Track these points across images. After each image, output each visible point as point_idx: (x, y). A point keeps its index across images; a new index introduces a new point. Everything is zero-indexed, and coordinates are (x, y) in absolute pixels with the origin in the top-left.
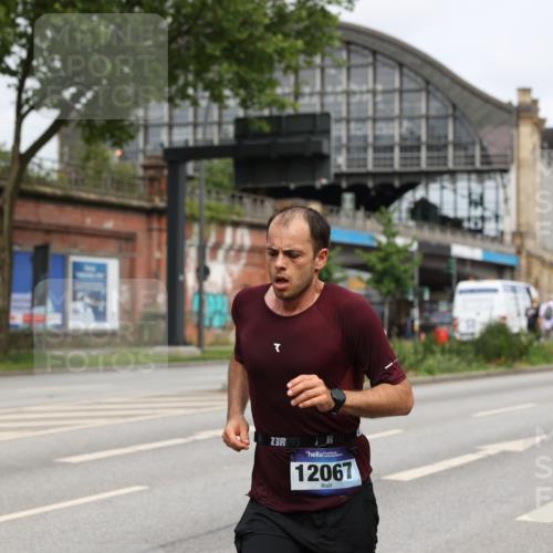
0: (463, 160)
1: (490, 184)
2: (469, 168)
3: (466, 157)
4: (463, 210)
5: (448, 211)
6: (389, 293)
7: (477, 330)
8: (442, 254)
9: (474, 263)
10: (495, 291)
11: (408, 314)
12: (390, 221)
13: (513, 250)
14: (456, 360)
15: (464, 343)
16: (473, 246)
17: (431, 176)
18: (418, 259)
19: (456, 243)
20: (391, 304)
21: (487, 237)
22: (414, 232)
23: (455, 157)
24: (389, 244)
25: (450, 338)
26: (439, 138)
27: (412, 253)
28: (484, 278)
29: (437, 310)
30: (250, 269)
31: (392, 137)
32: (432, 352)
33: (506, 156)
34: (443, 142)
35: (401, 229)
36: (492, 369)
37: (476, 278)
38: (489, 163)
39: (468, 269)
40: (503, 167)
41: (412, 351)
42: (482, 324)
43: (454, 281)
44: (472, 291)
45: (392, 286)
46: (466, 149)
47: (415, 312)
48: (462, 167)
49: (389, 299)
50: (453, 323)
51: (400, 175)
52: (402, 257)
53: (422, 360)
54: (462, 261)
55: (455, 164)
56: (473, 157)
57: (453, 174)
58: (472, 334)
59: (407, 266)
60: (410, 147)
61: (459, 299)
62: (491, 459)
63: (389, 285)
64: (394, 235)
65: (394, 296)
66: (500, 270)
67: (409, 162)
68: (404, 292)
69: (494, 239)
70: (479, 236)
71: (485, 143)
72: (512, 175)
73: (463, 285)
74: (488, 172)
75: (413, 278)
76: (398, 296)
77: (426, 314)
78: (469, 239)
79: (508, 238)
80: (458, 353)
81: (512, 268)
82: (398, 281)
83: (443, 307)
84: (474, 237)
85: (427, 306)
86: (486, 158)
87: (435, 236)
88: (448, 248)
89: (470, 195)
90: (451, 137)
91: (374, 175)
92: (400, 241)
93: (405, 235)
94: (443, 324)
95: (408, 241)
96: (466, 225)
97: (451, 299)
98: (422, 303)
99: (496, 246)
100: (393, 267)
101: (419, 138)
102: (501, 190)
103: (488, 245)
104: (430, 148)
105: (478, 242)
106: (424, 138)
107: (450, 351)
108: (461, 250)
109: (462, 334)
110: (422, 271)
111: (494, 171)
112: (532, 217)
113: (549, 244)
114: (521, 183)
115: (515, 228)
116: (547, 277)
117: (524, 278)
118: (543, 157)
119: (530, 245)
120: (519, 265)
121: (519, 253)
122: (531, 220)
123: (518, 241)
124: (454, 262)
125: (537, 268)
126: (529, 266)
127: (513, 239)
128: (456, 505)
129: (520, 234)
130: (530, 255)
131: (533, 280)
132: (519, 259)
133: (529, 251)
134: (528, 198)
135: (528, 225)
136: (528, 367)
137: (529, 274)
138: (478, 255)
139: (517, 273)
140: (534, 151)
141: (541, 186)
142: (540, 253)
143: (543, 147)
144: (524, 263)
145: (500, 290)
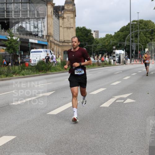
6: (11, 53)
7: (36, 62)
9: (35, 44)
10: (41, 52)
11: (17, 59)
12: (11, 32)
13: (46, 40)
14: (30, 71)
15: (33, 66)
16: (35, 40)
18: (19, 43)
19: (31, 39)
20: (12, 56)
21: (39, 37)
22: (18, 35)
24: (11, 39)
25: (29, 65)
27: (18, 41)
28: (38, 49)
29: (25, 57)
31: (12, 8)
32: (24, 69)
35: (15, 35)
36: (41, 74)
37: (36, 48)
39: (34, 46)
41: (18, 69)
42: (38, 61)
44: (35, 52)
45: (13, 51)
47: (19, 58)
49: (12, 54)
50: (30, 61)
52: (15, 42)
53: (21, 71)
54: (32, 43)
58: (35, 64)
59: (17, 45)
61: (31, 54)
63: (11, 50)
64: (13, 36)
65: (13, 54)
66: (43, 46)
68: (16, 53)
69: (41, 37)
70: (37, 36)
72: (46, 19)
73: (32, 50)
75: (18, 48)
76: (14, 54)
77: (23, 59)
78: (34, 38)
79: (45, 37)
80: (31, 69)
81: (46, 45)
82: (14, 49)
83: (27, 57)
84: (35, 37)
85: (23, 56)
87: (24, 37)
88: (28, 40)
92: (14, 38)
93: (16, 37)
94: (27, 61)
95: (17, 38)
97: (29, 55)
98: (21, 56)
99: (41, 39)
100: (12, 45)
103: (39, 39)
105: (37, 38)
107: (29, 69)
108: (31, 41)
109: (32, 64)
110: (21, 46)
112: (52, 31)
113: (56, 38)
114: (48, 22)
115: (46, 34)
116: (55, 48)
117: (49, 49)
118: (54, 14)
119: (51, 39)
120: (48, 44)
121: (48, 41)
122: (51, 32)
123: (48, 38)
124: (30, 44)
125: (53, 45)
126: (51, 45)
127: (46, 37)
128: (30, 111)
129: (48, 36)
130: (51, 42)
131: (52, 49)
132: (48, 43)
133: (51, 41)
134: (50, 26)
135: (50, 33)
136: (51, 73)
137: (51, 47)
138: (36, 42)
139: (47, 47)
140: (51, 13)
141: (54, 22)
142: (54, 41)
143: (54, 12)
144: (49, 44)
145: (43, 51)
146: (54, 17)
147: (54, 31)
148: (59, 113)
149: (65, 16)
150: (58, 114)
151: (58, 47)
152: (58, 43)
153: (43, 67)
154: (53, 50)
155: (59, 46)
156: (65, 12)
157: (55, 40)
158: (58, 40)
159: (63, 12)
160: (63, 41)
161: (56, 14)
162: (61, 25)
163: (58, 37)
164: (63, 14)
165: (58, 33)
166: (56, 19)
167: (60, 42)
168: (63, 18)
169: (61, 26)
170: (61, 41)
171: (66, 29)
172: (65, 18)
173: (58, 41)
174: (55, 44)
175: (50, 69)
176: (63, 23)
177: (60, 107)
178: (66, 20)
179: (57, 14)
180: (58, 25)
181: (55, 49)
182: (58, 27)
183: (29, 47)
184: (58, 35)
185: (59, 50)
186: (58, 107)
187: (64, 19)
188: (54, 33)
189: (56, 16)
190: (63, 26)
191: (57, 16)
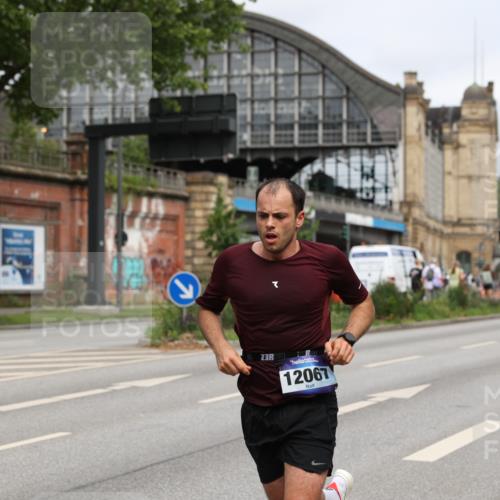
0: (356, 137)
1: (380, 158)
2: (361, 144)
3: (359, 134)
4: (356, 182)
5: (343, 183)
8: (338, 221)
9: (366, 229)
10: (385, 254)
13: (401, 218)
16: (365, 215)
17: (327, 151)
18: (315, 226)
19: (351, 212)
21: (378, 205)
22: (312, 201)
23: (348, 134)
26: (334, 117)
27: (310, 220)
28: (375, 243)
30: (164, 235)
31: (292, 116)
33: (394, 133)
34: (338, 120)
36: (382, 325)
37: (368, 243)
38: (380, 140)
39: (361, 235)
40: (392, 143)
42: (373, 284)
43: (348, 245)
44: (364, 255)
46: (358, 127)
48: (355, 144)
51: (299, 150)
54: (355, 228)
55: (348, 140)
56: (365, 134)
57: (346, 149)
59: (306, 232)
60: (308, 124)
62: (380, 405)
66: (390, 236)
67: (307, 138)
69: (384, 208)
70: (370, 205)
71: (375, 122)
72: (400, 150)
73: (356, 250)
74: (378, 147)
78: (362, 208)
79: (396, 207)
81: (400, 234)
84: (366, 206)
86: (376, 135)
87: (331, 205)
88: (343, 216)
89: (362, 168)
90: (345, 116)
91: (276, 150)
95: (307, 210)
96: (358, 195)
99: (386, 215)
101: (316, 117)
102: (390, 164)
103: (378, 213)
104: (326, 126)
105: (370, 211)
106: (321, 117)
108: (353, 218)
110: (319, 236)
111: (383, 146)
112: (418, 188)
113: (433, 212)
114: (408, 158)
115: (402, 198)
116: (431, 242)
117: (410, 243)
118: (427, 134)
119: (416, 213)
120: (406, 231)
121: (406, 220)
122: (417, 191)
123: (405, 210)
124: (348, 228)
125: (422, 234)
126: (415, 232)
127: (401, 208)
128: (349, 447)
129: (408, 204)
130: (416, 222)
131: (418, 245)
132: (406, 226)
133: (415, 219)
134: (415, 171)
135: (414, 195)
136: (414, 323)
137: (415, 240)
138: (369, 222)
139: (403, 238)
140: (419, 129)
141: (426, 160)
142: (425, 220)
143: (427, 126)
144: (410, 229)
145: (390, 253)
146: (427, 142)
147: (426, 187)
148: (443, 459)
149: (463, 138)
150: (439, 460)
151: (438, 240)
152: (439, 226)
153: (390, 305)
154: (422, 250)
155: (442, 235)
156: (463, 126)
157: (429, 216)
158: (440, 216)
159: (459, 127)
160: (455, 219)
161: (434, 134)
162: (448, 167)
163: (440, 207)
164: (457, 133)
165: (440, 193)
166: (433, 150)
167: (445, 223)
168: (455, 145)
169: (450, 173)
170: (447, 219)
171: (464, 181)
172: (464, 146)
173: (437, 221)
174: (428, 228)
175: (413, 311)
176: (457, 163)
177: (445, 437)
178: (464, 153)
179: (437, 132)
180: (440, 167)
181: (429, 245)
182: (440, 176)
183: (344, 240)
184: (440, 200)
185: (441, 249)
187: (461, 150)
188: (427, 194)
189: (433, 141)
190: (454, 172)
191: (437, 141)
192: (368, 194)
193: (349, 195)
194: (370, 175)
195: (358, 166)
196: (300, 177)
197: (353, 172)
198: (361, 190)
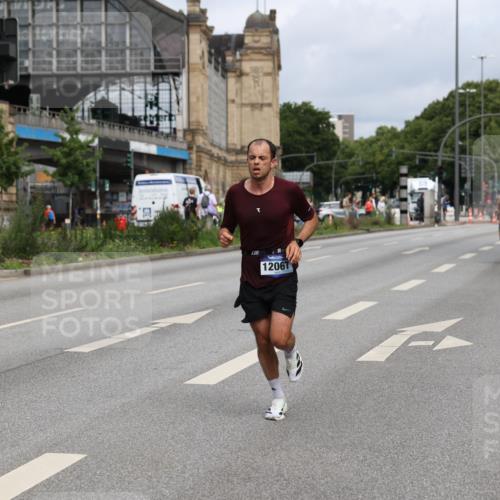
0: (139, 64)
1: (163, 86)
2: (145, 71)
3: (142, 61)
4: (140, 110)
5: (127, 111)
6: (72, 185)
7: (153, 216)
8: (122, 149)
9: (150, 157)
10: (169, 182)
11: (91, 205)
12: (73, 119)
13: (185, 146)
14: (133, 245)
15: (140, 229)
16: (149, 143)
17: (111, 78)
18: (98, 154)
19: (135, 140)
20: (74, 195)
21: (162, 133)
22: (96, 129)
23: (131, 61)
24: (72, 140)
25: (128, 224)
26: (117, 44)
27: (94, 148)
28: (158, 172)
29: (117, 200)
31: (75, 43)
32: (112, 237)
33: (178, 60)
34: (120, 47)
35: (83, 126)
36: (166, 252)
37: (152, 171)
38: (163, 67)
39: (145, 163)
40: (176, 70)
41: (93, 236)
42: (157, 212)
43: (132, 174)
44: (148, 182)
45: (76, 178)
46: (142, 54)
47: (97, 202)
48: (139, 71)
49: (73, 190)
50: (131, 212)
51: (81, 77)
52: (84, 152)
53: (102, 245)
54: (139, 155)
55: (131, 68)
56: (148, 61)
57: (130, 75)
58: (148, 221)
59: (90, 160)
60: (91, 50)
61: (136, 189)
62: (163, 331)
63: (73, 178)
64: (77, 132)
65: (77, 188)
66: (173, 164)
67: (90, 66)
68: (87, 184)
69: (168, 136)
70: (154, 133)
71: (159, 49)
72: (184, 78)
73: (140, 178)
74: (162, 74)
75: (94, 171)
76: (82, 188)
77: (108, 204)
78: (146, 136)
79: (180, 135)
80: (135, 238)
81: (184, 162)
82: (81, 174)
83: (122, 197)
84: (150, 133)
85: (108, 196)
86: (159, 62)
87: (115, 133)
88: (127, 144)
89: (146, 95)
90: (128, 44)
91: (59, 77)
92: (82, 138)
93: (88, 133)
94: (123, 213)
95: (90, 138)
96: (143, 122)
97: (130, 191)
98: (103, 194)
99: (170, 142)
100: (76, 161)
101: (99, 44)
102: (174, 92)
103: (162, 141)
104: (109, 53)
105: (154, 139)
106: (103, 45)
107: (128, 237)
108: (137, 146)
109: (139, 221)
110: (103, 164)
111: (166, 74)
112: (202, 116)
113: (216, 140)
114: (191, 85)
115: (185, 126)
116: (214, 170)
117: (194, 172)
118: (210, 62)
119: (200, 140)
120: (190, 159)
121: (190, 148)
122: (201, 120)
123: (189, 138)
124: (132, 155)
125: (206, 162)
126: (199, 161)
127: (184, 136)
128: (131, 373)
129: (191, 131)
130: (200, 150)
131: (202, 173)
132: (190, 154)
133: (198, 147)
134: (198, 98)
135: (198, 123)
136: (198, 250)
137: (199, 167)
138: (153, 149)
139: (188, 166)
140: (202, 57)
141: (210, 88)
142: (209, 147)
143: (210, 53)
144: (194, 156)
145: (173, 182)
146: (210, 70)
147: (209, 115)
148: (223, 382)
149: (246, 66)
150: (220, 383)
151: (222, 168)
152: (223, 154)
153: (174, 233)
154: (206, 178)
155: (225, 163)
156: (247, 55)
157: (212, 144)
158: (223, 144)
159: (241, 55)
160: (239, 147)
161: (217, 61)
162: (231, 95)
163: (223, 135)
164: (240, 61)
165: (223, 121)
166: (216, 78)
167: (228, 151)
168: (238, 73)
169: (233, 101)
170: (231, 147)
171: (248, 109)
172: (247, 74)
173: (221, 149)
174: (212, 156)
175: (196, 238)
176: (239, 92)
177: (227, 360)
178: (247, 81)
179: (220, 60)
180: (224, 97)
181: (213, 173)
182: (224, 105)
183: (129, 168)
184: (224, 128)
185: (224, 177)
186: (221, 363)
187: (244, 78)
188: (210, 123)
189: (216, 69)
190: (238, 100)
191: (220, 69)
192: (152, 122)
193: (132, 122)
194: (154, 103)
195: (142, 94)
196: (83, 104)
197: (137, 100)
198: (146, 117)
